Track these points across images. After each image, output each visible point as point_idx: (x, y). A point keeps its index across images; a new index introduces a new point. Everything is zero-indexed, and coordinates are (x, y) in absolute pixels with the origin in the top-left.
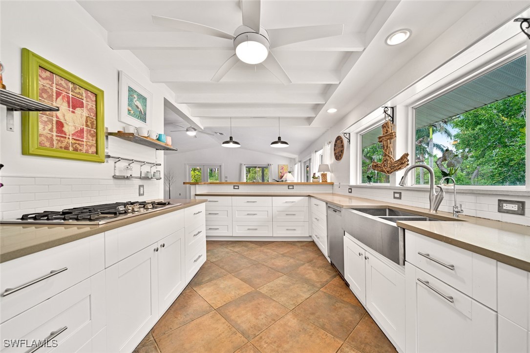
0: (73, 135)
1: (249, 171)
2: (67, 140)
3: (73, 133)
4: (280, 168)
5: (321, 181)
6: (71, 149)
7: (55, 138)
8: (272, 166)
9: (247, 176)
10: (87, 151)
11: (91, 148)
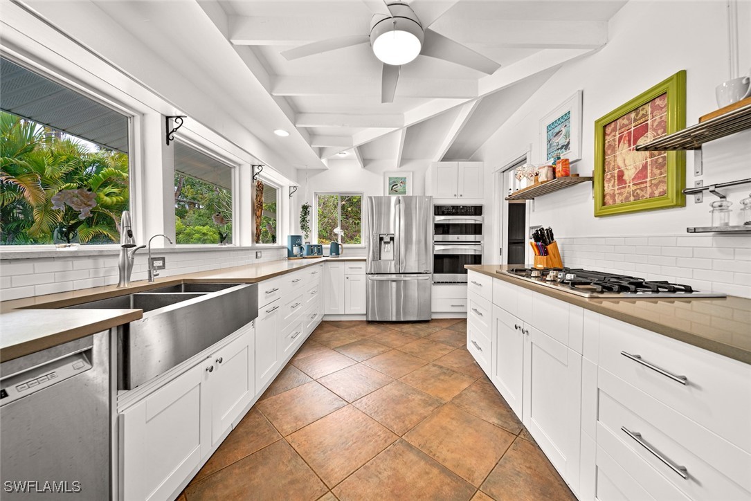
0: (633, 179)
2: (627, 189)
3: (633, 177)
6: (632, 198)
7: (616, 192)
10: (652, 195)
11: (657, 188)
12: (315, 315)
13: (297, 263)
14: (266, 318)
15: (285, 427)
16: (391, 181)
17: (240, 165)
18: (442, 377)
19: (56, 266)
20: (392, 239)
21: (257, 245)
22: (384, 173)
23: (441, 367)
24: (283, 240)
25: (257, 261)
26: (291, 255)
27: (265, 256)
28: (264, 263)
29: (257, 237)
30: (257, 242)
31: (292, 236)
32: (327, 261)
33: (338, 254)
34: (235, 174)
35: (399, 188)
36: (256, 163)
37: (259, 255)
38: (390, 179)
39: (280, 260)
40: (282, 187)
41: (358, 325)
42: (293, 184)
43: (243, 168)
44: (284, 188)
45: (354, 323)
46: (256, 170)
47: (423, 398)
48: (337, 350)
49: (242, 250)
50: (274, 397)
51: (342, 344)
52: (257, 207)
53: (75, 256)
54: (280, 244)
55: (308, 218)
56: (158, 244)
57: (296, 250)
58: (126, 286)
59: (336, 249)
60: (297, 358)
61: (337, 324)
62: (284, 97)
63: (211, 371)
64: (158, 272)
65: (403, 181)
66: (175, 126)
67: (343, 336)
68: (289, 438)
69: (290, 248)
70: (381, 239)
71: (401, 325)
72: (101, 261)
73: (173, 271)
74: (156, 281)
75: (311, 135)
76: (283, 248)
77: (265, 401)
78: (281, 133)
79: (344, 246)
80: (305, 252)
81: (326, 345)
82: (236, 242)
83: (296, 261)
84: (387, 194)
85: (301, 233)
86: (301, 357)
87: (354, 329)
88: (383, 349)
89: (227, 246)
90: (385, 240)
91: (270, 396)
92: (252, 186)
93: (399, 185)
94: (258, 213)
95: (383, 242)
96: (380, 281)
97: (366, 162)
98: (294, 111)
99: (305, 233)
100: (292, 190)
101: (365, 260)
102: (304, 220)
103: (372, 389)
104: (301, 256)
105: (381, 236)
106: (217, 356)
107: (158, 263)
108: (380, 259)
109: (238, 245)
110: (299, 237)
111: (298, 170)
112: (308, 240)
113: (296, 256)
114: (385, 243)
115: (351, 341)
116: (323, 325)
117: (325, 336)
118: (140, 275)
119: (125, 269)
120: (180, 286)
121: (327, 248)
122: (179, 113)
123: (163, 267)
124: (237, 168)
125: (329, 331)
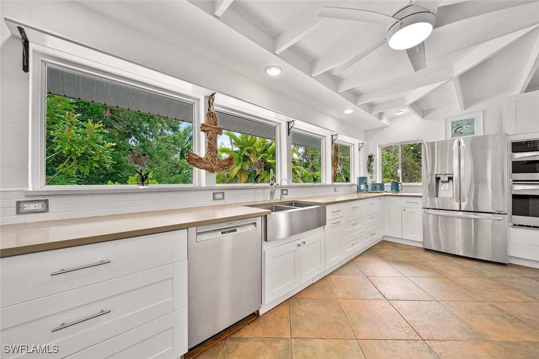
12: (374, 234)
13: (363, 195)
14: (332, 227)
15: (339, 294)
16: (454, 125)
17: (325, 137)
18: (497, 319)
19: (252, 191)
20: (450, 179)
21: (335, 183)
22: (446, 119)
23: (502, 310)
24: (354, 180)
25: (335, 193)
26: (359, 190)
27: (341, 190)
28: (340, 194)
29: (335, 179)
30: (335, 182)
31: (360, 178)
32: (386, 195)
33: (398, 190)
34: (323, 142)
35: (465, 129)
36: (334, 134)
37: (337, 189)
38: (453, 123)
39: (352, 193)
40: (353, 145)
41: (415, 250)
42: (361, 142)
43: (327, 138)
44: (355, 145)
45: (410, 247)
46: (334, 137)
47: (463, 325)
48: (389, 262)
49: (326, 186)
50: (337, 276)
51: (395, 260)
52: (335, 160)
53: (258, 188)
54: (353, 183)
55: (373, 164)
56: (285, 183)
57: (363, 187)
58: (272, 201)
59: (396, 187)
60: (357, 259)
61: (395, 245)
62: (347, 90)
63: (299, 246)
64: (284, 196)
65: (471, 122)
66: (292, 125)
67: (398, 254)
68: (340, 301)
69: (359, 186)
70: (438, 179)
71: (463, 260)
72: (266, 190)
73: (290, 197)
74: (283, 200)
75: (371, 106)
76: (354, 185)
77: (333, 277)
78: (348, 112)
79: (404, 184)
80: (370, 188)
81: (382, 257)
82: (323, 182)
83: (363, 194)
84: (450, 137)
85: (368, 175)
86: (360, 259)
87: (410, 252)
88: (432, 274)
89: (317, 184)
90: (442, 179)
91: (335, 275)
92: (332, 148)
93: (464, 127)
94: (335, 164)
95: (440, 181)
96: (445, 216)
97: (424, 113)
98: (355, 95)
99: (370, 175)
100: (361, 146)
101: (421, 197)
102: (369, 165)
103: (409, 297)
104: (367, 191)
105: (437, 176)
106: (303, 240)
107: (285, 192)
108: (437, 196)
109: (324, 184)
110: (365, 178)
111: (366, 131)
112: (373, 180)
113: (363, 191)
114: (442, 182)
115: (403, 260)
116: (383, 243)
117: (383, 251)
118: (277, 197)
119: (272, 194)
120: (292, 203)
121: (388, 186)
122: (293, 119)
123: (287, 194)
124: (324, 139)
125: (387, 249)
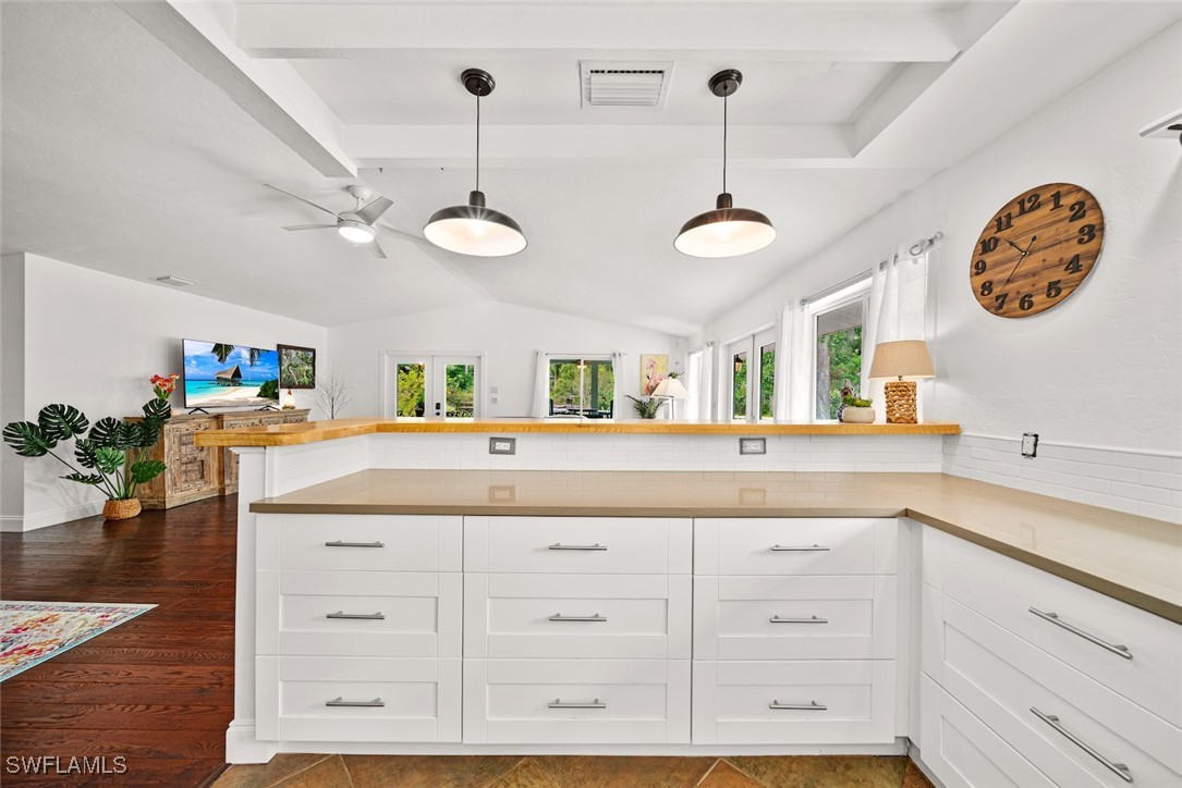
1: (558, 372)
4: (646, 364)
5: (881, 418)
8: (623, 357)
9: (552, 384)
